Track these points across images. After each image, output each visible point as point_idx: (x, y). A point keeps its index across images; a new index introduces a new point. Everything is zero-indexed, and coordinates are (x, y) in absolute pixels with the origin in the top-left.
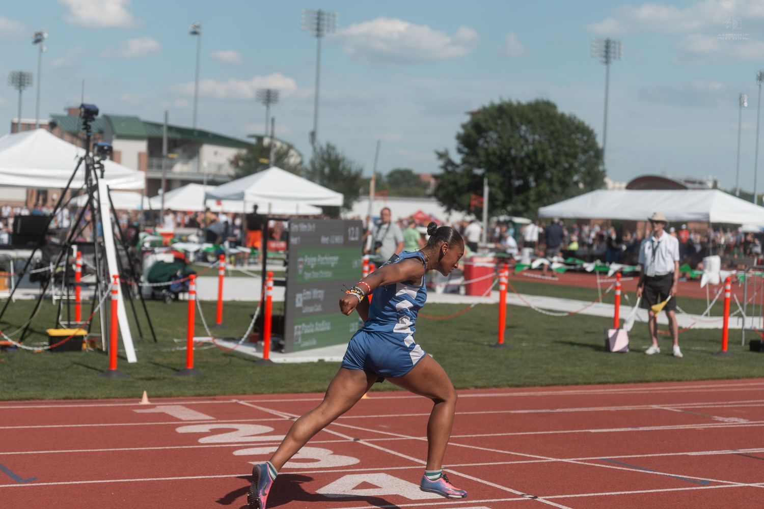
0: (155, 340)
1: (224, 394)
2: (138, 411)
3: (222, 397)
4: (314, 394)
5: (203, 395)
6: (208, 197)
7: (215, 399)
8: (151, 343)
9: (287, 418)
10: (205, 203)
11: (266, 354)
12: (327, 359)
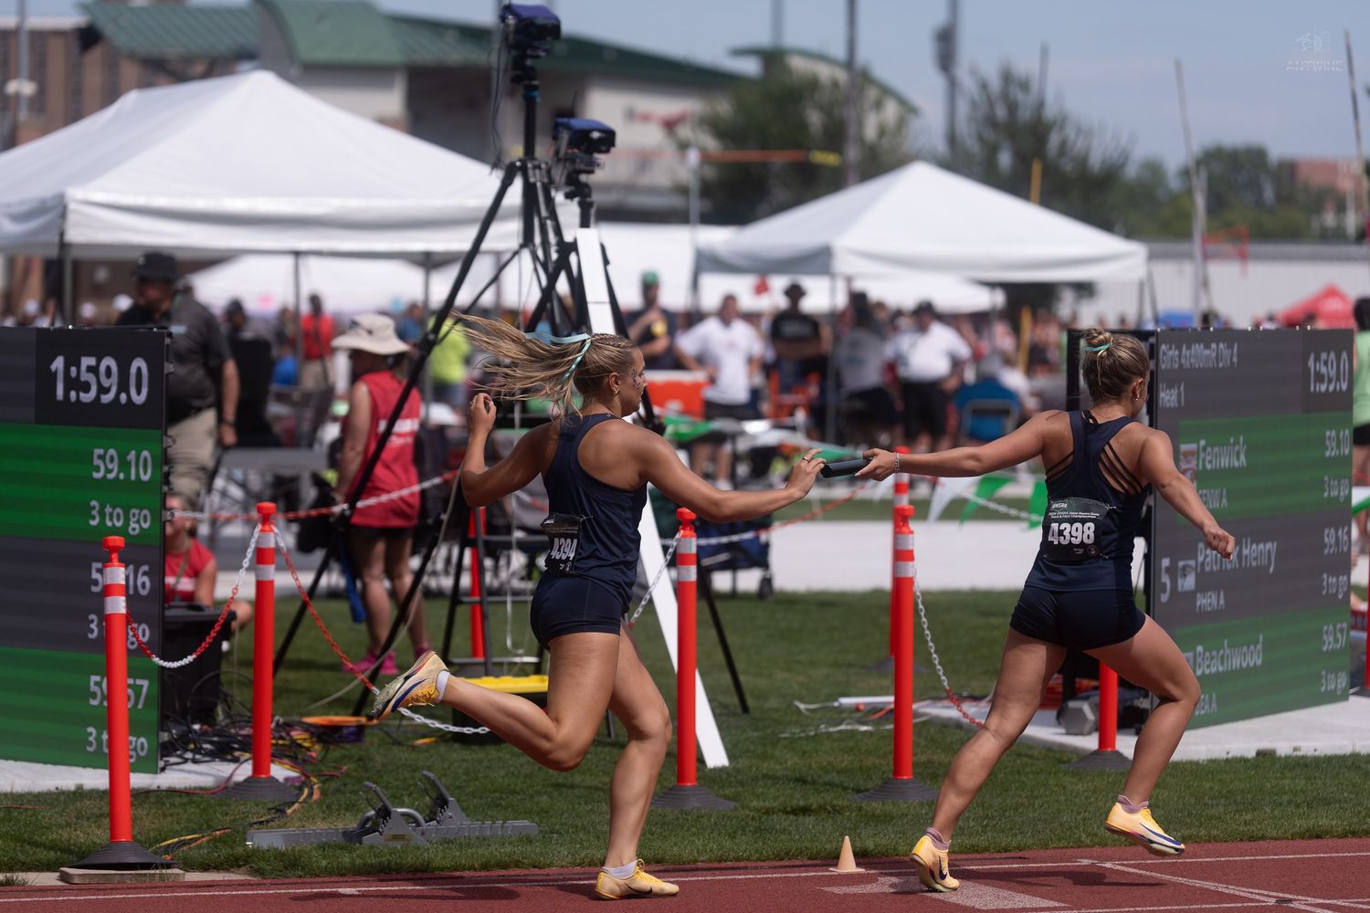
0: (745, 709)
1: (1046, 847)
2: (836, 890)
3: (1042, 853)
4: (1303, 844)
5: (986, 849)
6: (707, 262)
7: (1022, 859)
8: (735, 714)
9: (1272, 902)
10: (695, 285)
11: (1105, 741)
12: (1283, 748)
